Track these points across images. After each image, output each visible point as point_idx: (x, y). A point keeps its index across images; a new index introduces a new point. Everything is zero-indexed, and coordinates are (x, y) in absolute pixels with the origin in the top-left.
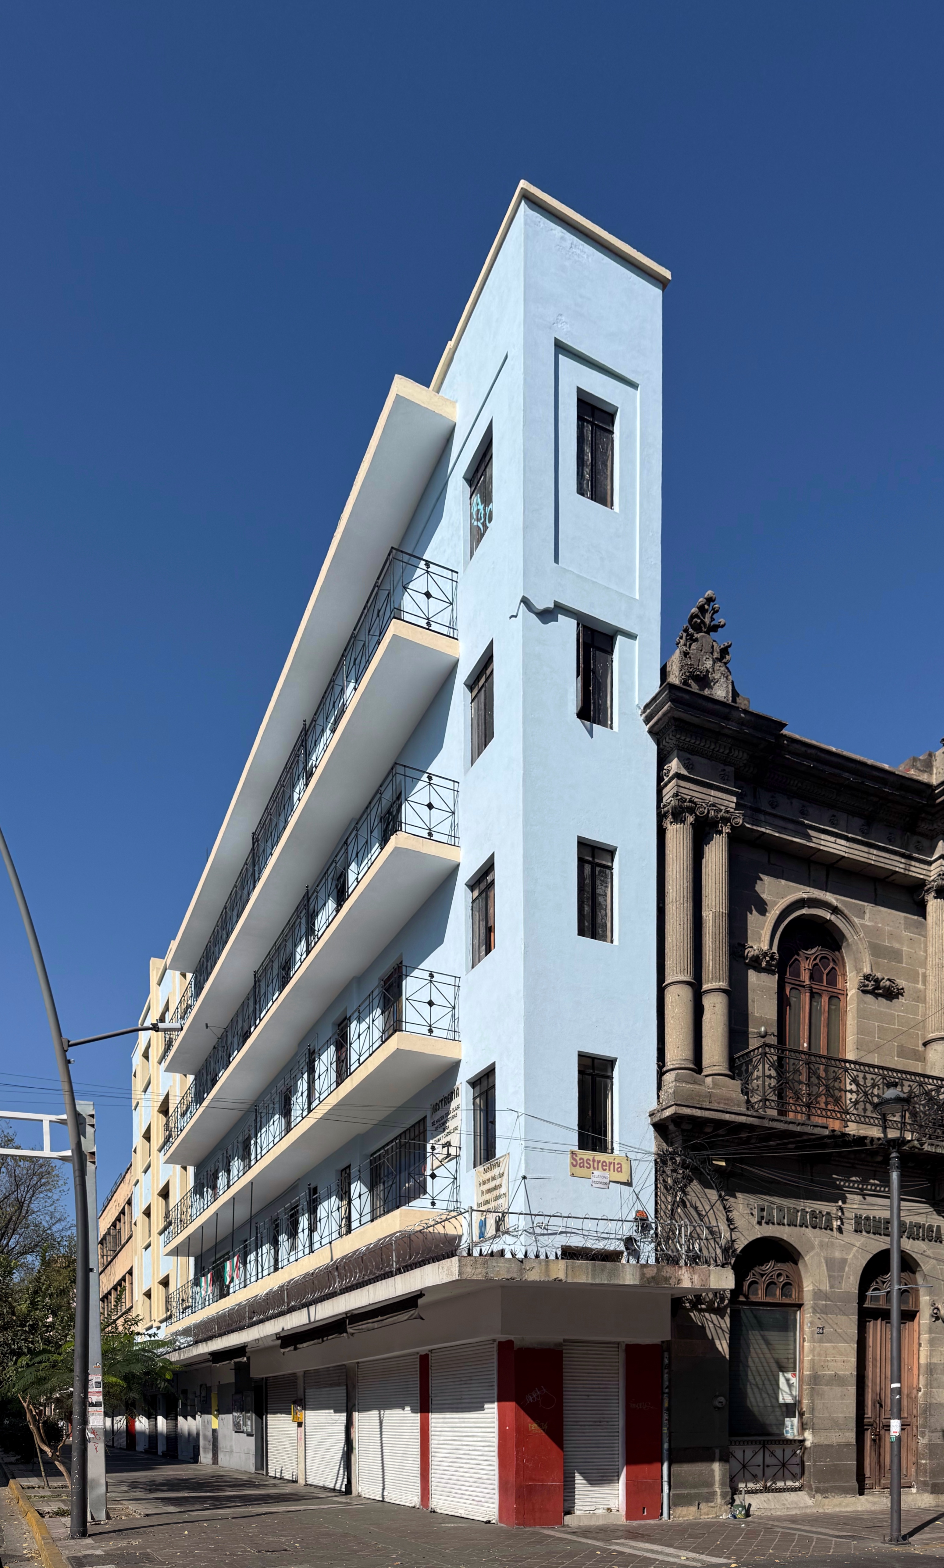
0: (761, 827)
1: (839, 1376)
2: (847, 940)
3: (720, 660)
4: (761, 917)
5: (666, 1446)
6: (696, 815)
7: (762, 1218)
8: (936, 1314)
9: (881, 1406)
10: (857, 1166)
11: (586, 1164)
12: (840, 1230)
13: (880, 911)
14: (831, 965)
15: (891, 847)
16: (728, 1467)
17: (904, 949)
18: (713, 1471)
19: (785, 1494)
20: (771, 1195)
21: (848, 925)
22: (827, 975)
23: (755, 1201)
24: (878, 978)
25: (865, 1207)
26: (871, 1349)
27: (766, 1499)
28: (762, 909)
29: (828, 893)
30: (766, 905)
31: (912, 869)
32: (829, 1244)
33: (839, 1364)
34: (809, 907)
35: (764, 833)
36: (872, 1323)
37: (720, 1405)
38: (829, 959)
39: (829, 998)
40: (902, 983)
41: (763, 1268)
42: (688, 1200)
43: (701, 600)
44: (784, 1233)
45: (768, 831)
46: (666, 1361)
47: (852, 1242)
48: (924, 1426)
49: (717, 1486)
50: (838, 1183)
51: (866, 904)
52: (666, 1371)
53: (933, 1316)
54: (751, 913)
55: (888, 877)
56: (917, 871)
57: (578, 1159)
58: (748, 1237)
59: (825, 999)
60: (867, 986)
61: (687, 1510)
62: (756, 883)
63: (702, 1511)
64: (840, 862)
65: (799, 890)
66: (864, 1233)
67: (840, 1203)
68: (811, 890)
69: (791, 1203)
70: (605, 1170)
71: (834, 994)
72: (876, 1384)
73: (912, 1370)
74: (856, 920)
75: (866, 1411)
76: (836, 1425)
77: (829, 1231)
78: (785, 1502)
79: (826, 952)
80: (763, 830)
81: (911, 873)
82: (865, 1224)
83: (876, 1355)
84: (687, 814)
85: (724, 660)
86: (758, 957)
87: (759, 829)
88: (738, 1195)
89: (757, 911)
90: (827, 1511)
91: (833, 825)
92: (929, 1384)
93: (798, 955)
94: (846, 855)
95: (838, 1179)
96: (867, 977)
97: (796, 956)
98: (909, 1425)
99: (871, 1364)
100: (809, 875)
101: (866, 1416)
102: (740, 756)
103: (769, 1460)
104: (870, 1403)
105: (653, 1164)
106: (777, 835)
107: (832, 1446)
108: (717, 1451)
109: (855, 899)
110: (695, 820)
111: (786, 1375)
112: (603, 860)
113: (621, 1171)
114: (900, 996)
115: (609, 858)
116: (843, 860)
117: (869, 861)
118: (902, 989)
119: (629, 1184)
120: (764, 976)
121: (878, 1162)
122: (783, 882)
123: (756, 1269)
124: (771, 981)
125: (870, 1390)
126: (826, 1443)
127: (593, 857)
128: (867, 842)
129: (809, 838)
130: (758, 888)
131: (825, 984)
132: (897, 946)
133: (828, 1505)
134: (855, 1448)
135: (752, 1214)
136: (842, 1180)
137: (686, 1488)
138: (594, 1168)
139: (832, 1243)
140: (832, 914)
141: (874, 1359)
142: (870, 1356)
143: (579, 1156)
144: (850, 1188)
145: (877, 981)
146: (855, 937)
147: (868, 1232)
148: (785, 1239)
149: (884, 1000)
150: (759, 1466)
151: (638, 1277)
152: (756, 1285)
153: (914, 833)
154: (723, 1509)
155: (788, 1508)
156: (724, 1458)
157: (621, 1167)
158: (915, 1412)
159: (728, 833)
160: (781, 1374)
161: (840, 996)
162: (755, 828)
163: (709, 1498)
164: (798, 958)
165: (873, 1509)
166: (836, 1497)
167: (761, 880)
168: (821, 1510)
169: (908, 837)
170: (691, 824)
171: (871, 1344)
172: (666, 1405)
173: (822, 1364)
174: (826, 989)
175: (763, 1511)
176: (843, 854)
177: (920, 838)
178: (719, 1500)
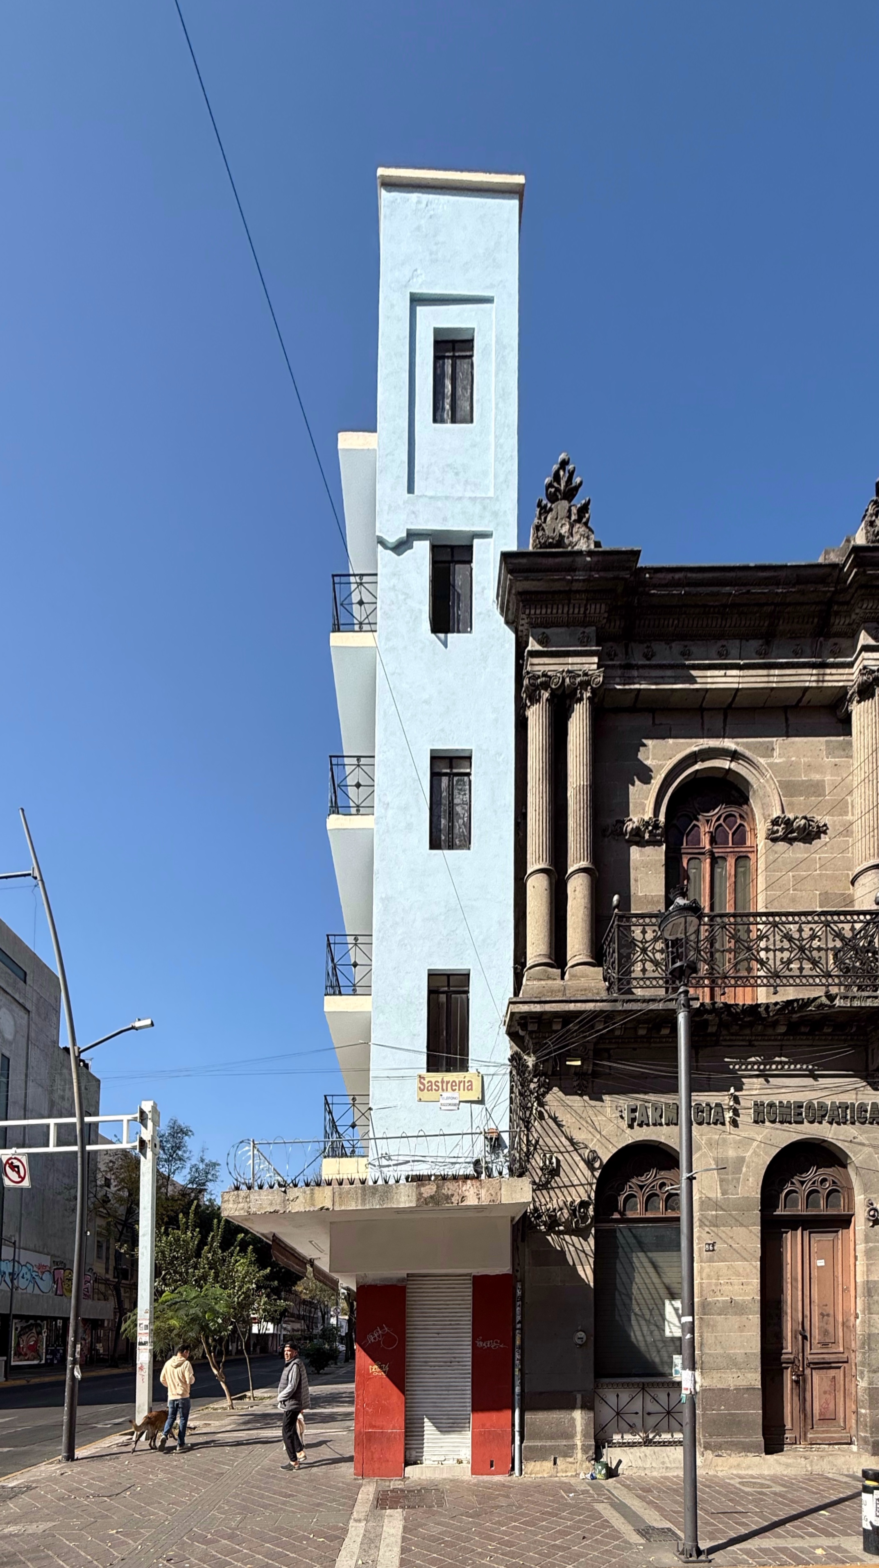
0: (634, 683)
1: (737, 1303)
2: (752, 786)
3: (579, 521)
4: (645, 786)
5: (517, 1389)
6: (552, 689)
7: (634, 1120)
8: (873, 1216)
9: (804, 1338)
10: (756, 1043)
11: (434, 1087)
12: (735, 1123)
13: (793, 743)
14: (739, 821)
15: (796, 660)
16: (592, 1415)
17: (828, 778)
18: (573, 1420)
19: (668, 1448)
20: (646, 1093)
21: (752, 769)
22: (733, 834)
23: (624, 1102)
24: (789, 819)
25: (769, 1091)
26: (789, 1267)
27: (642, 1455)
28: (646, 776)
29: (726, 740)
30: (651, 771)
31: (827, 678)
32: (720, 1141)
33: (736, 1287)
34: (703, 761)
35: (639, 690)
36: (789, 1233)
37: (579, 1342)
38: (734, 816)
39: (736, 860)
40: (822, 819)
41: (643, 1179)
42: (546, 1111)
43: (555, 467)
44: (665, 1135)
45: (643, 687)
46: (519, 1293)
47: (751, 1136)
48: (863, 1364)
49: (579, 1437)
50: (731, 1067)
51: (775, 739)
52: (518, 1303)
53: (869, 1220)
54: (633, 785)
55: (800, 700)
56: (835, 678)
57: (425, 1082)
58: (616, 1144)
59: (731, 861)
60: (777, 831)
61: (541, 1466)
62: (639, 751)
63: (559, 1468)
64: (737, 699)
65: (690, 745)
66: (767, 1124)
67: (732, 1090)
68: (701, 741)
69: (669, 1099)
70: (454, 1090)
71: (741, 854)
72: (797, 1311)
73: (849, 1291)
74: (762, 761)
75: (784, 1345)
76: (733, 1364)
77: (719, 1126)
78: (666, 1459)
79: (733, 810)
80: (637, 686)
81: (825, 684)
82: (769, 1113)
83: (797, 1273)
84: (542, 692)
85: (584, 520)
86: (638, 828)
87: (632, 687)
88: (605, 1097)
89: (640, 780)
90: (720, 1474)
91: (721, 656)
92: (868, 1309)
93: (698, 820)
94: (741, 686)
95: (731, 1063)
96: (775, 822)
97: (695, 822)
98: (847, 1362)
99: (789, 1286)
100: (703, 724)
101: (784, 1351)
102: (598, 610)
103: (651, 1407)
104: (789, 1334)
105: (508, 1077)
106: (653, 687)
107: (728, 1390)
108: (579, 1397)
109: (761, 737)
110: (551, 694)
111: (673, 1302)
112: (460, 768)
113: (472, 1089)
114: (822, 835)
115: (468, 764)
116: (739, 693)
117: (770, 685)
118: (825, 825)
119: (481, 1102)
120: (649, 849)
121: (780, 1034)
122: (671, 741)
123: (634, 1180)
124: (657, 854)
125: (789, 1319)
126: (720, 1386)
127: (451, 767)
128: (765, 663)
129: (692, 680)
130: (641, 756)
131: (730, 845)
132: (817, 777)
133: (722, 1465)
134: (760, 1392)
135: (622, 1117)
136: (736, 1063)
137: (541, 1439)
138: (443, 1090)
139: (724, 1140)
140: (731, 761)
141: (794, 1279)
142: (789, 1275)
143: (427, 1080)
144: (750, 1070)
145: (788, 823)
146: (762, 781)
147: (773, 1122)
148: (663, 1141)
149: (801, 844)
150: (637, 1413)
151: (414, 1198)
152: (633, 1199)
153: (828, 636)
154: (584, 1466)
155: (667, 1468)
156: (588, 1406)
157: (471, 1085)
158: (853, 1345)
159: (589, 698)
160: (667, 1302)
161: (749, 855)
162: (627, 687)
163: (568, 1452)
164: (696, 823)
165: (785, 1473)
166: (733, 1455)
167: (644, 745)
168: (711, 1473)
169: (821, 643)
170: (547, 700)
171: (789, 1261)
172: (518, 1343)
173: (713, 1288)
174: (732, 850)
175: (635, 1470)
176: (736, 686)
177: (836, 640)
178: (579, 1455)
